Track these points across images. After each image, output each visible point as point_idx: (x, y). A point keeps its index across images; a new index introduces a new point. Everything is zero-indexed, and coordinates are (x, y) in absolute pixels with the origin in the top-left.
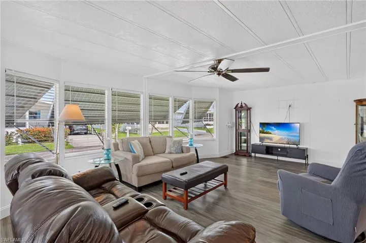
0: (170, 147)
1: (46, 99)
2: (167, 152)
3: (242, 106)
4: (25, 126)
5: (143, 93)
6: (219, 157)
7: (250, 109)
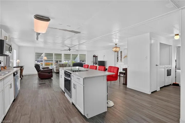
5: (62, 54)
7: (97, 57)
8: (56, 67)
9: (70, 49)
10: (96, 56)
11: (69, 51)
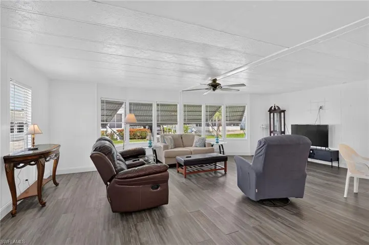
0: (196, 142)
1: (121, 111)
2: (193, 145)
3: (275, 108)
4: (121, 127)
5: (178, 103)
6: (250, 155)
7: (284, 111)
8: (166, 147)
9: (217, 82)
10: (282, 109)
11: (211, 91)
